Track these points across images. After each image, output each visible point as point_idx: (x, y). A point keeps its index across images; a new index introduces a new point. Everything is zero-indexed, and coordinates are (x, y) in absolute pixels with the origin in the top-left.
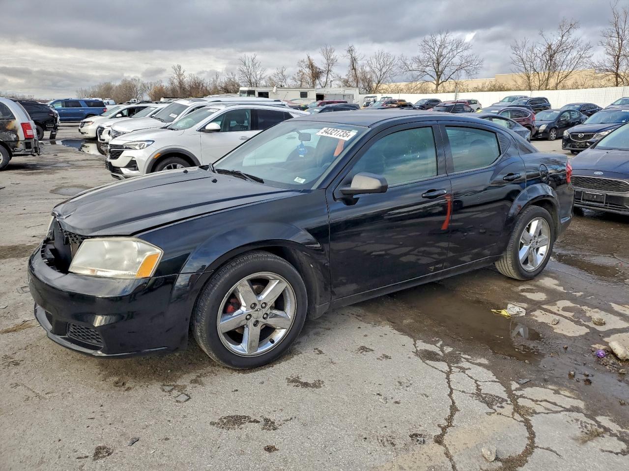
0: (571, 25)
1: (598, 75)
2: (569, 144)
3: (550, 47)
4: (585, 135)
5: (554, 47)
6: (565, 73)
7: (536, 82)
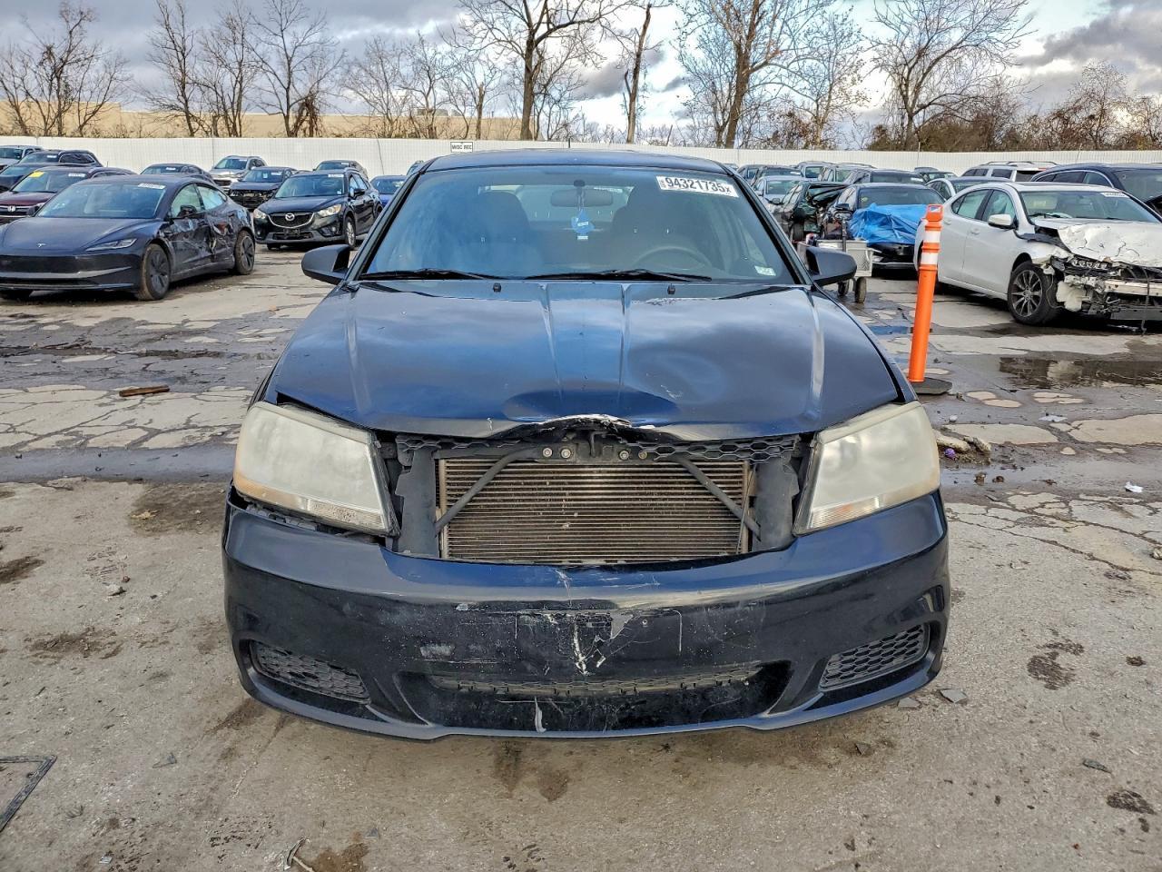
0: (82, 13)
1: (159, 115)
2: (271, 233)
3: (49, 52)
4: (296, 217)
5: (58, 52)
6: (92, 106)
7: (34, 118)
